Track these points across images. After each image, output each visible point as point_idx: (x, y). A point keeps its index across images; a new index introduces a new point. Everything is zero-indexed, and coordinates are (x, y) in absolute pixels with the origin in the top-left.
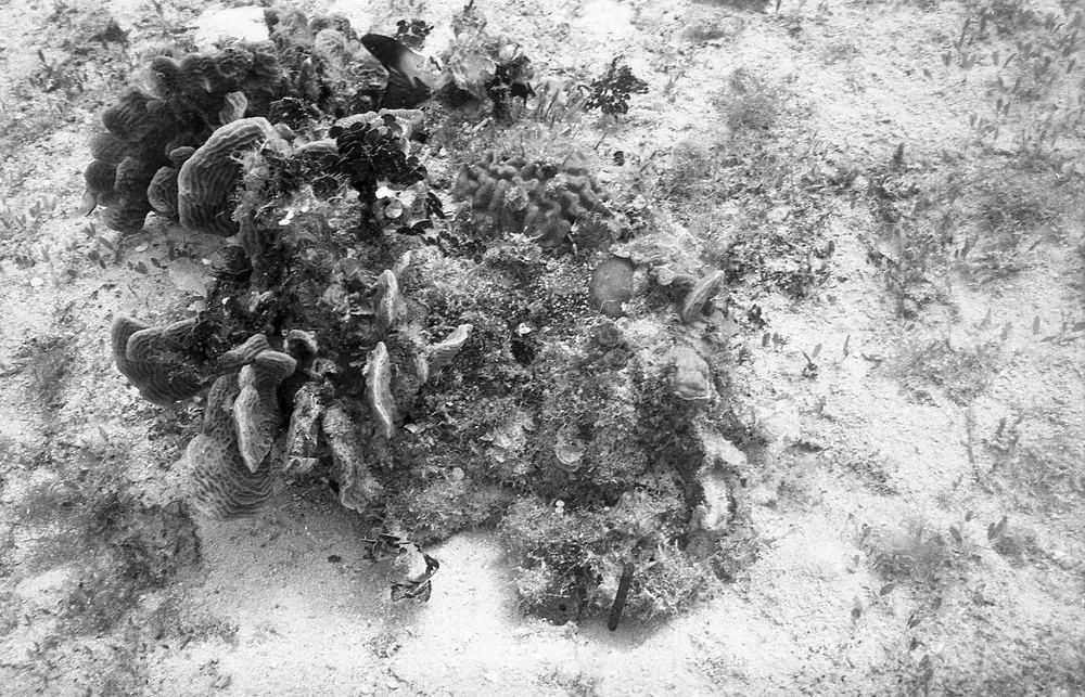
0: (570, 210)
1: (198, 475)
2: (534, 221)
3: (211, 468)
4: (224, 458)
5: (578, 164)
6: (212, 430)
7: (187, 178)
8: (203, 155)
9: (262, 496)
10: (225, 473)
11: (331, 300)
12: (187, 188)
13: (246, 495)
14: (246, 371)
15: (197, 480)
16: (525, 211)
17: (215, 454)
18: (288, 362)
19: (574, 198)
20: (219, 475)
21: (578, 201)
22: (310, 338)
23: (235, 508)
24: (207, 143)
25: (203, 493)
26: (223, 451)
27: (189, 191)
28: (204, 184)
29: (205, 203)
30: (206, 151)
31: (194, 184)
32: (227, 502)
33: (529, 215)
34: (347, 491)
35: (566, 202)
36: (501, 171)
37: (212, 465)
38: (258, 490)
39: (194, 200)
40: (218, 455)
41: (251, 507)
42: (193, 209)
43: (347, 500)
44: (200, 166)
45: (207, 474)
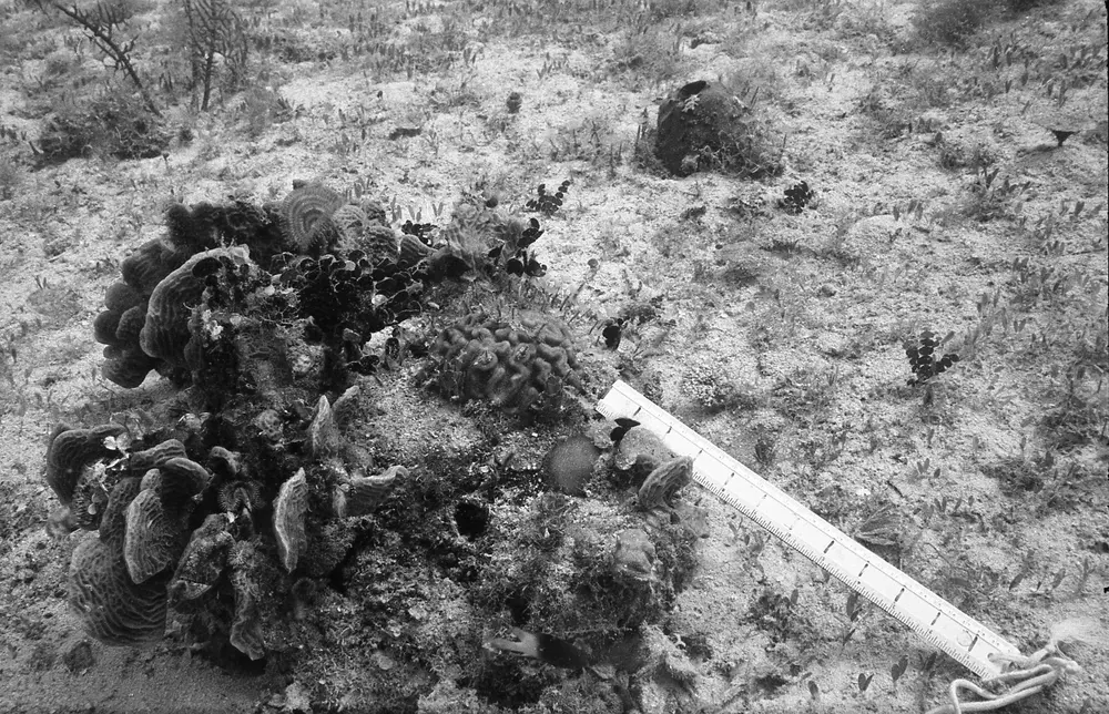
0: (539, 378)
1: (81, 580)
2: (499, 383)
3: (96, 575)
4: (114, 568)
5: (557, 336)
6: (108, 536)
7: (158, 301)
8: (177, 278)
9: (151, 623)
10: (111, 584)
11: (263, 424)
12: (157, 311)
13: (132, 617)
14: (151, 474)
15: (78, 583)
16: (490, 372)
17: (106, 562)
18: (198, 473)
19: (546, 367)
20: (104, 586)
21: (549, 370)
22: (232, 458)
23: (117, 629)
24: (183, 266)
25: (82, 601)
26: (114, 561)
27: (158, 314)
28: (174, 309)
29: (172, 329)
30: (181, 275)
31: (164, 307)
32: (107, 617)
33: (495, 376)
34: (239, 627)
35: (536, 370)
36: (475, 332)
37: (99, 571)
38: (148, 615)
39: (162, 324)
40: (108, 564)
41: (138, 632)
42: (160, 333)
43: (237, 637)
44: (173, 291)
45: (91, 580)
